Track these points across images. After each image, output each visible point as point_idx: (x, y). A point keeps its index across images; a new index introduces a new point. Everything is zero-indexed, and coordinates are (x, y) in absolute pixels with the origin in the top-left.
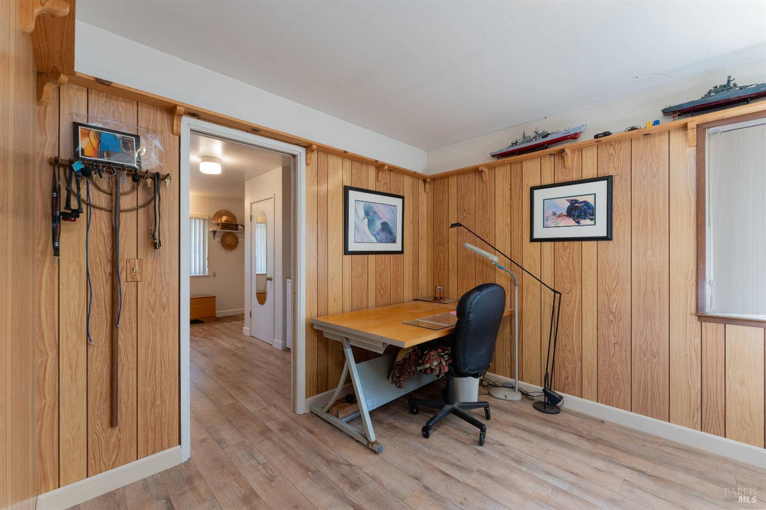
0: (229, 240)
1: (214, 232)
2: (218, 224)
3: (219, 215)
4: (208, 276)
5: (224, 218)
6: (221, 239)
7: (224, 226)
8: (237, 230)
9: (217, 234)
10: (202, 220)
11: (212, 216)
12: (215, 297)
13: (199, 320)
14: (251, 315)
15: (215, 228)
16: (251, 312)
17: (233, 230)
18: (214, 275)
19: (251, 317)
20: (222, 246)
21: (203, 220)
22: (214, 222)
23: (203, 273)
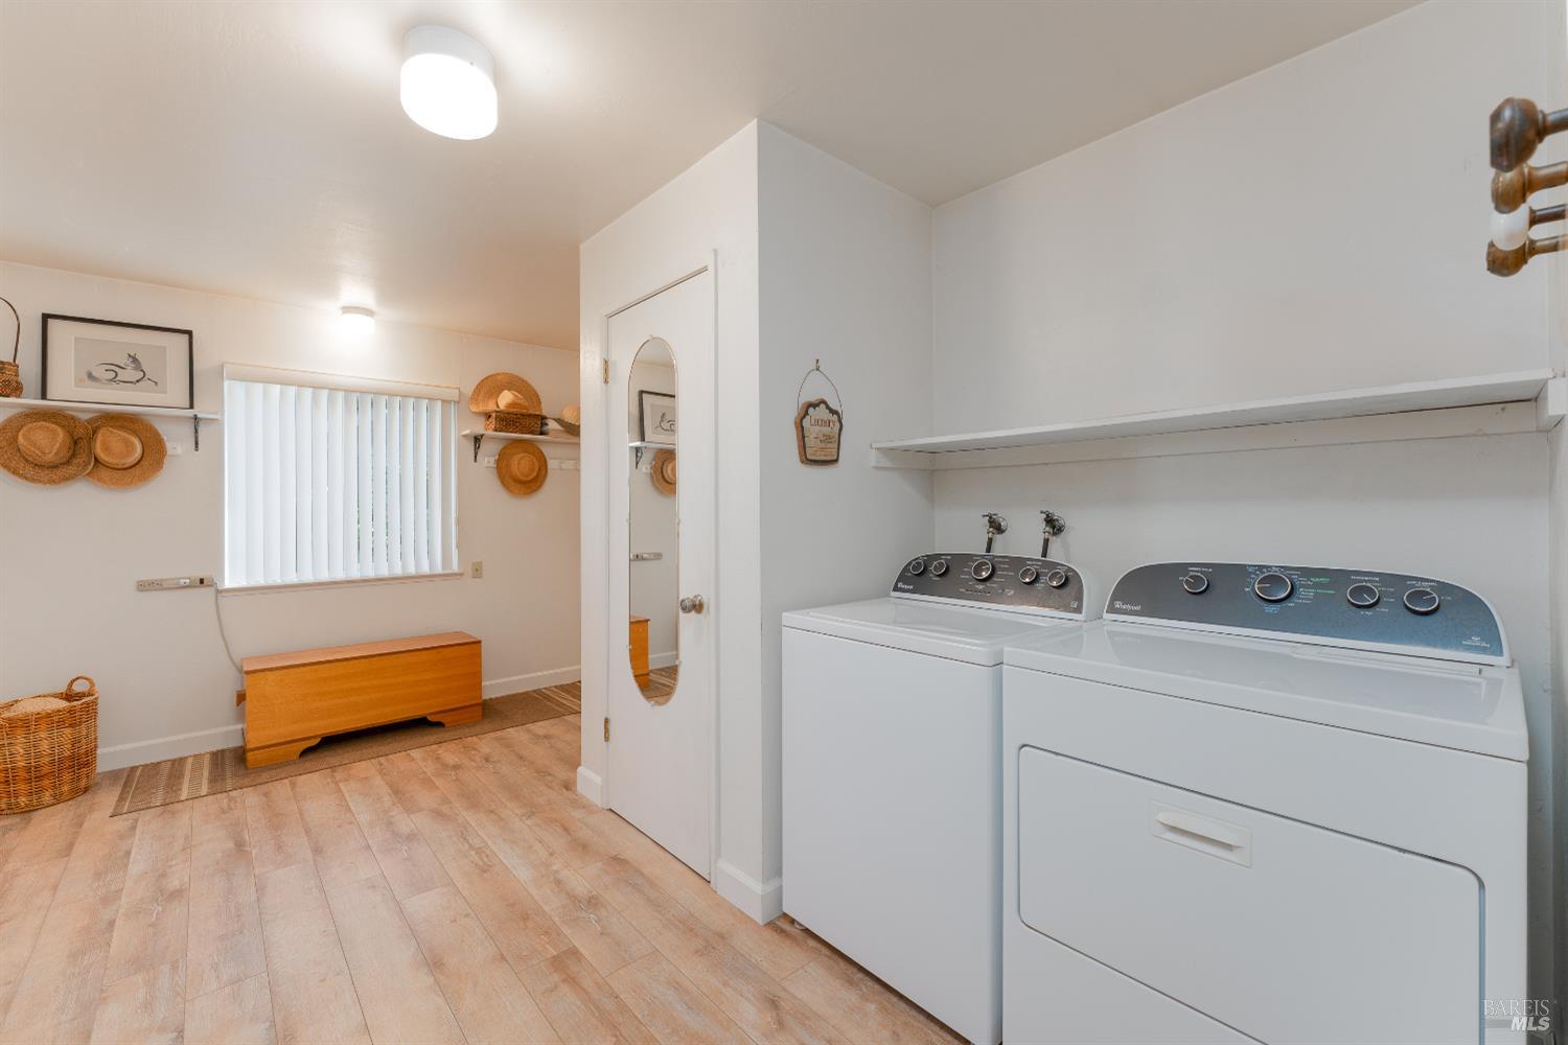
0: (521, 464)
1: (477, 440)
2: (488, 416)
3: (490, 386)
4: (461, 575)
5: (505, 399)
6: (498, 462)
7: (507, 420)
8: (542, 433)
9: (485, 446)
10: (439, 403)
11: (469, 389)
12: (479, 642)
13: (430, 718)
14: (607, 731)
15: (479, 427)
16: (607, 721)
17: (532, 433)
18: (477, 571)
19: (607, 739)
20: (499, 483)
21: (443, 401)
22: (474, 409)
23: (444, 567)
